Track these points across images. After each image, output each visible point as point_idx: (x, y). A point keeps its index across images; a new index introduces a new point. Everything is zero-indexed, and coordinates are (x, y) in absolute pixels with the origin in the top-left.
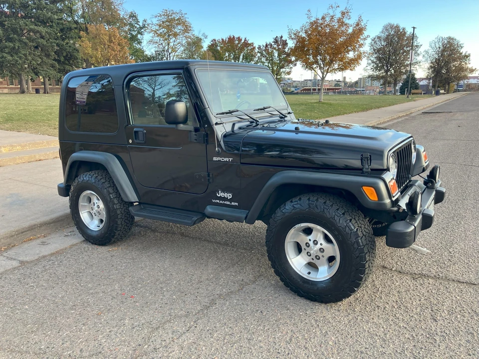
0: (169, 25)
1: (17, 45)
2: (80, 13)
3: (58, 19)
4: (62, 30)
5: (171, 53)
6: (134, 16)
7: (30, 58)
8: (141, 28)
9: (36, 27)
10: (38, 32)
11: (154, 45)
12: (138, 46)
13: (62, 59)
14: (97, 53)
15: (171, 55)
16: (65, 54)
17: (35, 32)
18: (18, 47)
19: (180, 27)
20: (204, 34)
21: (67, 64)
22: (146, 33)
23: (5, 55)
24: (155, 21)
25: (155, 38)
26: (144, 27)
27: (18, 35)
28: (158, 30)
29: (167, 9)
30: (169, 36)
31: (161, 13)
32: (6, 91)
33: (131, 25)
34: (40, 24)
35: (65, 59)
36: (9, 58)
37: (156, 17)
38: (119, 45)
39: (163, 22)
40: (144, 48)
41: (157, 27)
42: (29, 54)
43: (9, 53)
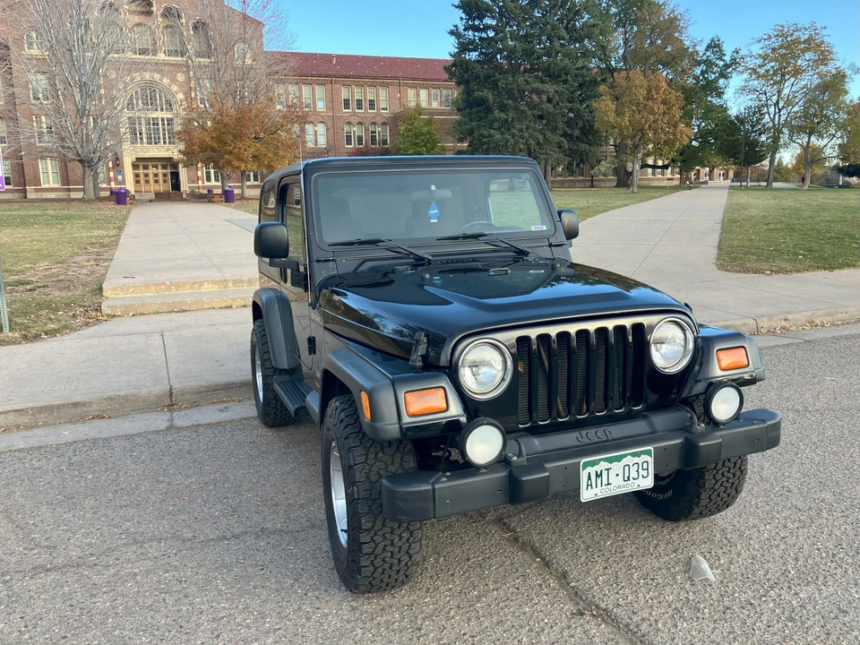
0: (785, 54)
1: (511, 115)
2: (621, 52)
3: (577, 69)
4: (581, 86)
5: (783, 107)
6: (715, 47)
7: (526, 135)
8: (727, 66)
9: (540, 86)
10: (543, 92)
11: (751, 96)
12: (716, 101)
13: (577, 133)
14: (623, 120)
15: (784, 111)
16: (580, 124)
17: (539, 93)
18: (513, 118)
19: (808, 56)
20: (853, 64)
21: (583, 142)
22: (734, 75)
23: (493, 132)
24: (757, 49)
25: (751, 83)
26: (734, 62)
27: (515, 100)
28: (760, 66)
29: (785, 24)
30: (783, 75)
31: (771, 32)
33: (709, 63)
34: (548, 79)
35: (582, 133)
36: (498, 136)
37: (760, 41)
38: (664, 102)
39: (774, 50)
40: (729, 104)
41: (760, 61)
42: (527, 129)
43: (499, 129)
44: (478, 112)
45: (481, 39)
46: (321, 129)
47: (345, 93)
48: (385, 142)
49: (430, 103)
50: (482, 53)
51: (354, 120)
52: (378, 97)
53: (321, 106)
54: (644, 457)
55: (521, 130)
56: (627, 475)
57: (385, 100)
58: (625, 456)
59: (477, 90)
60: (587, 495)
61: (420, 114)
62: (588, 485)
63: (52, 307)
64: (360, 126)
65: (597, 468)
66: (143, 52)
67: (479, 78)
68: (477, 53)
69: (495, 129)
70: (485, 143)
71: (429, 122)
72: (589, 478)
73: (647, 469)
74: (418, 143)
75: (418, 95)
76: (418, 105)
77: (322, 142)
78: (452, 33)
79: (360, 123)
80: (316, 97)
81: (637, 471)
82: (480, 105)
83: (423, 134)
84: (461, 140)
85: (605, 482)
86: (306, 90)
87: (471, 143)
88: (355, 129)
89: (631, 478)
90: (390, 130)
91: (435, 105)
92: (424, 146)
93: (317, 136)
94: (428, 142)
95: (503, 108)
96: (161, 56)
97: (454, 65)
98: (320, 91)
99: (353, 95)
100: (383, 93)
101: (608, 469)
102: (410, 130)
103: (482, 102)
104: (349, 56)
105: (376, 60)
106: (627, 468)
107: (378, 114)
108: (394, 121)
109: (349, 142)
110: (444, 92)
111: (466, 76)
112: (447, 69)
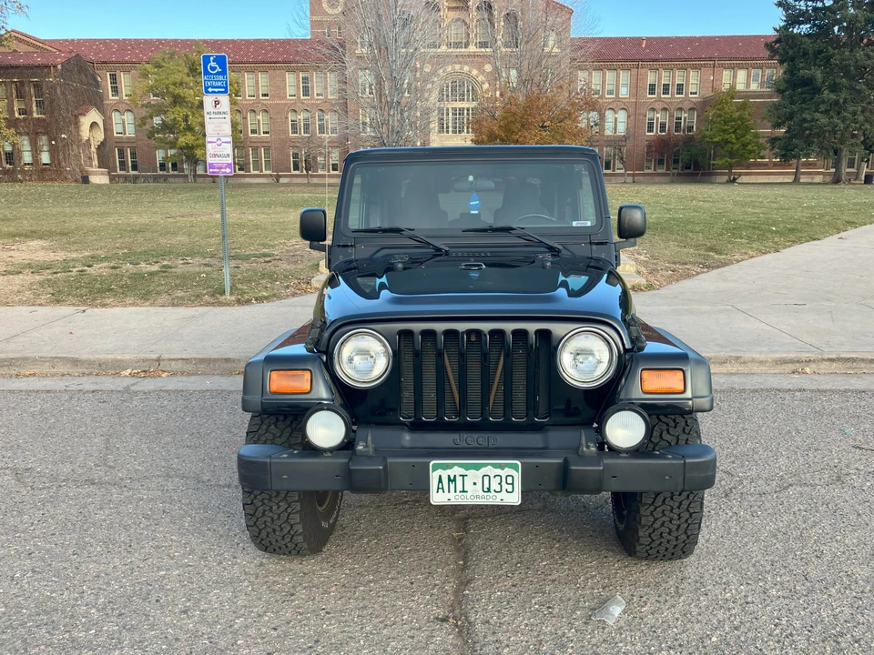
1: (843, 96)
18: (845, 100)
23: (818, 115)
32: (818, 179)
36: (823, 120)
42: (862, 112)
43: (826, 112)
44: (802, 93)
45: (815, 9)
46: (622, 116)
47: (651, 78)
48: (690, 129)
49: (748, 85)
50: (815, 25)
51: (658, 106)
52: (688, 80)
53: (624, 92)
54: (508, 471)
55: (854, 113)
56: (486, 485)
57: (694, 83)
58: (486, 465)
59: (802, 68)
60: (437, 498)
61: (732, 98)
62: (438, 488)
63: (272, 277)
64: (664, 113)
65: (451, 472)
66: (457, 45)
67: (808, 54)
68: (808, 26)
69: (822, 113)
70: (806, 129)
71: (743, 106)
72: (440, 480)
73: (513, 484)
74: (726, 130)
75: (735, 77)
76: (733, 87)
77: (621, 129)
78: (779, 5)
79: (665, 109)
80: (618, 83)
81: (500, 484)
82: (807, 84)
83: (734, 120)
84: (778, 125)
85: (460, 488)
86: (610, 75)
87: (789, 127)
88: (659, 115)
89: (492, 490)
90: (698, 116)
91: (754, 87)
92: (733, 132)
93: (617, 123)
94: (739, 128)
95: (834, 88)
96: (472, 48)
97: (778, 41)
98: (625, 77)
99: (660, 78)
100: (694, 77)
101: (463, 476)
102: (720, 116)
103: (808, 82)
104: (661, 38)
105: (691, 40)
106: (486, 479)
107: (687, 97)
108: (703, 106)
109: (650, 129)
110: (768, 72)
111: (791, 52)
112: (769, 46)
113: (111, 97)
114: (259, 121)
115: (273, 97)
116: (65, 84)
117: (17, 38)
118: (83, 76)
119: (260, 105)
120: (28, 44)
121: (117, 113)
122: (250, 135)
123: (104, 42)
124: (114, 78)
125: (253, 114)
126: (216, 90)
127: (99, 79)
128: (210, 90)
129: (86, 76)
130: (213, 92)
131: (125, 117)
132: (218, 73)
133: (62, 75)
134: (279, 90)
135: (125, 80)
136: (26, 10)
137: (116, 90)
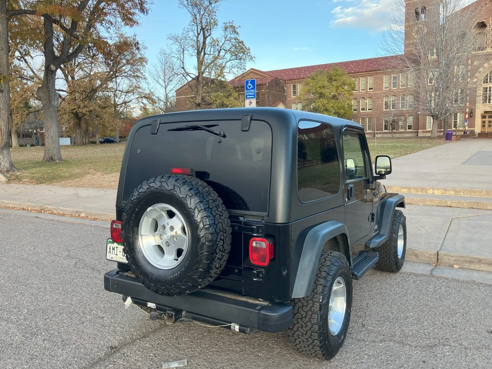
113: (292, 97)
114: (366, 103)
115: (375, 90)
116: (269, 92)
117: (253, 72)
118: (278, 88)
119: (367, 95)
120: (258, 74)
121: (294, 104)
122: (361, 111)
123: (292, 70)
124: (294, 86)
125: (363, 100)
126: (250, 97)
127: (285, 88)
128: (248, 97)
129: (279, 87)
130: (249, 98)
131: (298, 106)
132: (252, 89)
133: (268, 88)
134: (379, 85)
135: (299, 87)
136: (254, 59)
137: (295, 93)
